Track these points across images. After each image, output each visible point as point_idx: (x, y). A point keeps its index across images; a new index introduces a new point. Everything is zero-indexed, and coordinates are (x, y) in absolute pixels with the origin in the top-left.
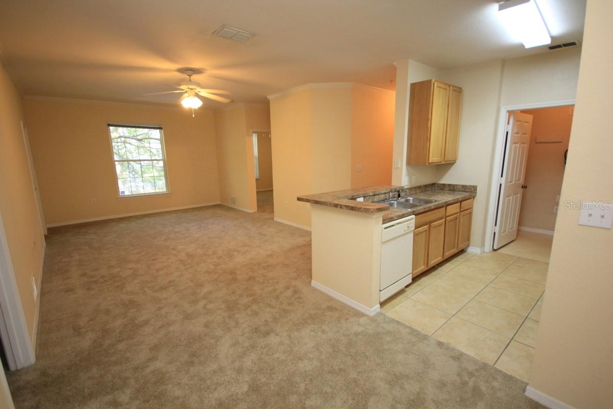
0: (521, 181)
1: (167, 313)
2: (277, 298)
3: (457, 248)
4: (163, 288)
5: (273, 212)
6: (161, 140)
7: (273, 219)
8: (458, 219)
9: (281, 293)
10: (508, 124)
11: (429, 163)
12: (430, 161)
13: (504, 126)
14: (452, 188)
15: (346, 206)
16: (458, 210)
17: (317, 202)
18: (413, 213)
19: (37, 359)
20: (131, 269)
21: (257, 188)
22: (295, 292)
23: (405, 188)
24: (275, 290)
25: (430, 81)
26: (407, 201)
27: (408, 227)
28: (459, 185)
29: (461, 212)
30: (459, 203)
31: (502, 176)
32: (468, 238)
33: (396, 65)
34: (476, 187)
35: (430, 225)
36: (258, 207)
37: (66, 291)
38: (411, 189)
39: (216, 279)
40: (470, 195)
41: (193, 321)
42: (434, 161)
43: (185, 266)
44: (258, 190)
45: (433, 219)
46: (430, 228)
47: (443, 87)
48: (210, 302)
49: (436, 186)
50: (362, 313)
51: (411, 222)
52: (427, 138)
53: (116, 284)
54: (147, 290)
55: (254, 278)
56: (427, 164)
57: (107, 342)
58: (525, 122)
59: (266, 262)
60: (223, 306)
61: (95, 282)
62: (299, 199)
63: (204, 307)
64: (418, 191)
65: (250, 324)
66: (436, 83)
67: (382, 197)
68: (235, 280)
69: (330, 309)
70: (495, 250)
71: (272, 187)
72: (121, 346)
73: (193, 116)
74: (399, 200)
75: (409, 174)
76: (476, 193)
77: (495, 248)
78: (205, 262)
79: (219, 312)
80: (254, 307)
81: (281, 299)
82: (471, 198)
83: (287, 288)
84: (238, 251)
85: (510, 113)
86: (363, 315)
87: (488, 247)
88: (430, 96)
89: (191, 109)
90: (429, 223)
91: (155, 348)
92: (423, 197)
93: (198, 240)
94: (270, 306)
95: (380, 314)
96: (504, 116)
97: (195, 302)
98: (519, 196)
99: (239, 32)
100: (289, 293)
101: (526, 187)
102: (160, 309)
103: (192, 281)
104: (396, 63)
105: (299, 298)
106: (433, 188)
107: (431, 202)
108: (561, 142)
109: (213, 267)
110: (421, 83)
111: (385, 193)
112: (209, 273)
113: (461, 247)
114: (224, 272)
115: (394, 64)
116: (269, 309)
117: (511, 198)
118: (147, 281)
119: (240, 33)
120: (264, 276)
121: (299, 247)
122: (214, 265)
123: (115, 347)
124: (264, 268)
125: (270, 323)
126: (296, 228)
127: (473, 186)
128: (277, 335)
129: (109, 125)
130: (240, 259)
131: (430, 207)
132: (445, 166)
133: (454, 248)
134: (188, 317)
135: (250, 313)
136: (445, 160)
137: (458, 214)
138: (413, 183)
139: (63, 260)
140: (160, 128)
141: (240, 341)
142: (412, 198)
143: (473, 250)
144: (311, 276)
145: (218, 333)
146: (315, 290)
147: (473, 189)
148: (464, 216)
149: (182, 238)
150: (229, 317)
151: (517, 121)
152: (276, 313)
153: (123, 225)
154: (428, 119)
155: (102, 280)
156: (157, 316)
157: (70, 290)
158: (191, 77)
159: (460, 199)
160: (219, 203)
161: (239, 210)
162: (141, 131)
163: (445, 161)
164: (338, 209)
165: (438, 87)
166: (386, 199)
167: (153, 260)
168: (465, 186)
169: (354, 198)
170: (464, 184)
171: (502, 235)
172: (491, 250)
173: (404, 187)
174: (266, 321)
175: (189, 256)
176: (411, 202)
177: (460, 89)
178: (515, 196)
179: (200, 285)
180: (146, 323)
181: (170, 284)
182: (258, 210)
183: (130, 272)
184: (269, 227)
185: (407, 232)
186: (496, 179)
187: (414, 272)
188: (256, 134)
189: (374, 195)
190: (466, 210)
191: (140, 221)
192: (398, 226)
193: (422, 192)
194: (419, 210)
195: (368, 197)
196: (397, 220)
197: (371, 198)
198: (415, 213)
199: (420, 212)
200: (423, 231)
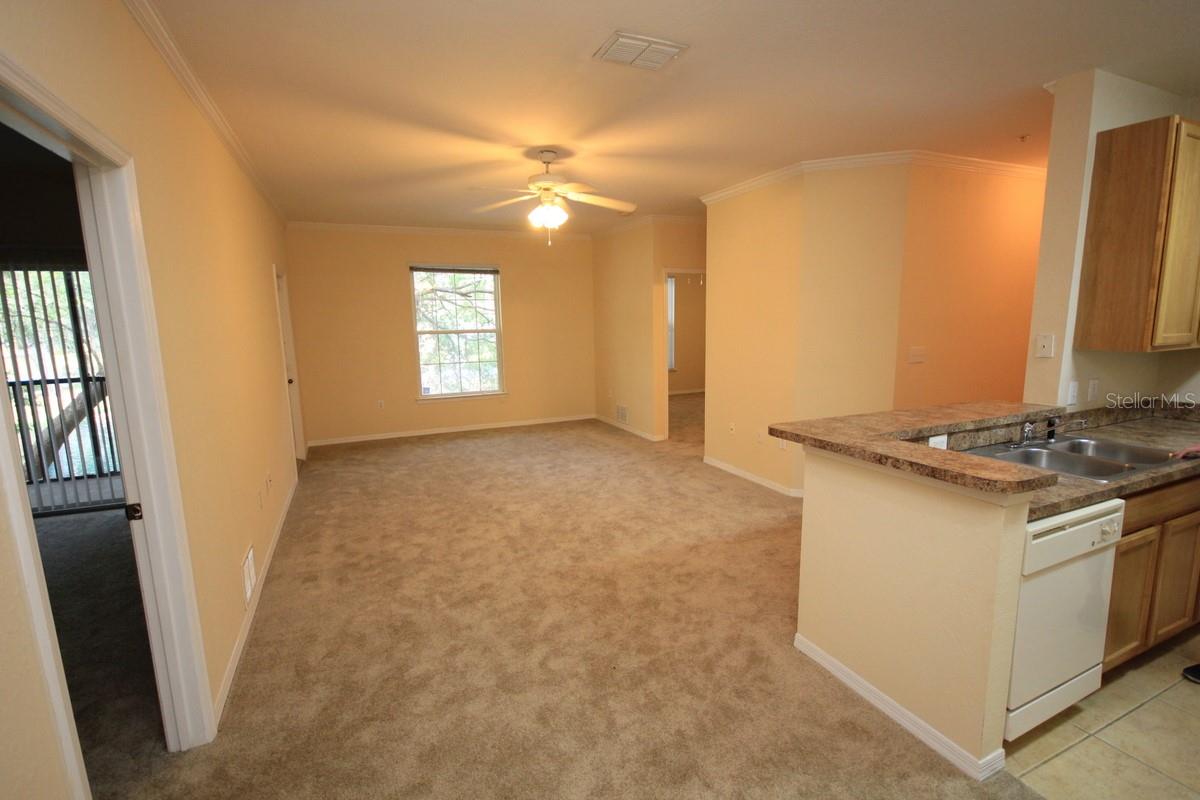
1: (466, 665)
2: (709, 667)
4: (468, 600)
5: (703, 442)
6: (495, 293)
7: (702, 459)
9: (719, 656)
11: (1153, 347)
12: (1159, 341)
15: (911, 464)
17: (822, 445)
18: (1119, 493)
19: (219, 731)
20: (419, 545)
21: (670, 389)
22: (754, 658)
23: (1069, 410)
24: (703, 644)
25: (1167, 120)
26: (1077, 448)
27: (1104, 533)
33: (1052, 91)
35: (1163, 525)
36: (671, 429)
37: (307, 580)
38: (1084, 414)
39: (573, 594)
41: (517, 698)
42: (1170, 342)
43: (516, 552)
44: (673, 393)
45: (1174, 509)
46: (1162, 534)
48: (557, 652)
50: (950, 765)
51: (1112, 520)
53: (389, 576)
54: (438, 598)
55: (657, 604)
56: (1147, 349)
57: (345, 716)
59: (682, 565)
60: (582, 670)
61: (355, 566)
62: (772, 432)
63: (543, 664)
64: (1104, 421)
65: (643, 736)
66: (1184, 125)
67: (1001, 434)
68: (613, 601)
69: (851, 729)
71: (704, 387)
72: (367, 736)
73: (550, 243)
74: (1050, 446)
75: (1079, 375)
78: (555, 548)
79: (572, 683)
80: (653, 685)
81: (717, 674)
83: (733, 642)
84: (625, 530)
86: (952, 772)
88: (1164, 166)
89: (545, 230)
90: (1162, 522)
91: (431, 756)
92: (1126, 438)
93: (546, 495)
94: (692, 690)
95: (1004, 779)
97: (524, 646)
99: (651, 42)
100: (737, 658)
102: (454, 651)
103: (524, 591)
104: (1052, 83)
105: (764, 678)
106: (1148, 414)
107: (1160, 459)
109: (568, 562)
110: (1133, 129)
111: (1008, 425)
112: (560, 575)
114: (592, 578)
115: (1045, 86)
116: (689, 697)
118: (441, 578)
119: (653, 46)
120: (678, 600)
121: (760, 533)
122: (572, 557)
123: (356, 735)
124: (679, 579)
125: (691, 743)
126: (753, 483)
128: (708, 786)
129: (413, 269)
130: (628, 550)
131: (1170, 475)
134: (507, 684)
135: (642, 701)
138: (1089, 398)
139: (317, 513)
140: (495, 272)
141: (616, 783)
142: (1093, 442)
144: (794, 619)
145: (566, 744)
146: (803, 660)
149: (517, 487)
150: (595, 704)
152: (706, 713)
153: (420, 451)
154: (1157, 226)
155: (365, 564)
156: (447, 670)
157: (312, 578)
158: (550, 165)
160: (593, 416)
161: (633, 435)
162: (469, 278)
163: (1198, 343)
164: (888, 470)
165: (1188, 135)
166: (1010, 441)
167: (459, 531)
169: (920, 438)
173: (1064, 409)
174: (679, 732)
175: (527, 529)
176: (1090, 452)
179: (540, 605)
180: (423, 682)
181: (482, 593)
182: (669, 437)
183: (415, 552)
184: (692, 477)
185: (1097, 546)
187: (1107, 660)
188: (673, 280)
189: (978, 430)
191: (449, 446)
192: (1072, 529)
193: (1115, 423)
194: (1136, 483)
195: (961, 434)
196: (1070, 511)
197: (968, 438)
198: (1123, 494)
199: (1139, 489)
200: (1142, 542)
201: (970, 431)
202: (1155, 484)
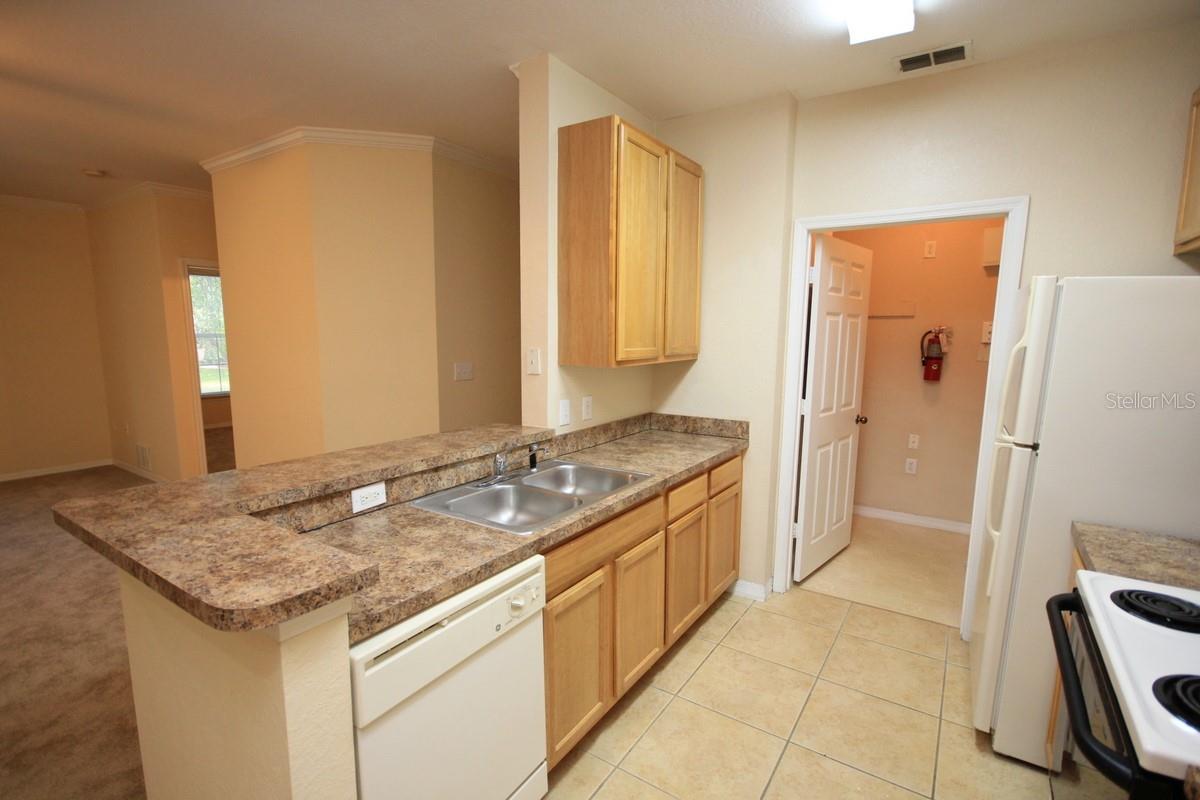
0: (855, 407)
3: (706, 598)
8: (704, 520)
10: (812, 264)
11: (619, 363)
12: (621, 357)
13: (805, 270)
14: (691, 428)
16: (704, 495)
18: (539, 548)
21: (205, 422)
23: (559, 432)
25: (609, 119)
26: (559, 477)
27: (516, 608)
28: (708, 419)
29: (711, 498)
30: (706, 476)
31: (804, 397)
32: (734, 564)
33: (517, 74)
34: (748, 424)
35: (614, 563)
38: (579, 435)
40: (733, 449)
42: (632, 357)
44: (207, 427)
45: (624, 542)
46: (612, 573)
47: (648, 147)
49: (654, 419)
51: (526, 588)
52: (609, 287)
56: (614, 365)
58: (854, 265)
64: (602, 439)
66: (623, 127)
67: (475, 470)
70: (796, 584)
76: (748, 440)
77: (797, 578)
82: (736, 456)
85: (816, 235)
87: (781, 581)
88: (610, 169)
90: (611, 560)
96: (801, 244)
98: (851, 441)
101: (866, 421)
104: (516, 65)
106: (647, 426)
108: (912, 317)
110: (585, 126)
111: (483, 458)
113: (716, 590)
117: (831, 448)
127: (741, 423)
132: (671, 369)
133: (698, 602)
136: (667, 353)
137: (705, 505)
138: (584, 416)
142: (574, 469)
143: (748, 590)
147: (739, 431)
148: (718, 507)
151: (833, 258)
154: (608, 233)
159: (707, 465)
160: (109, 462)
163: (667, 357)
165: (629, 141)
166: (482, 478)
168: (722, 421)
170: (720, 418)
171: (813, 542)
172: (788, 586)
173: (553, 431)
177: (698, 167)
178: (840, 444)
185: (503, 631)
186: (793, 405)
187: (556, 749)
189: (435, 470)
190: (723, 491)
192: (453, 624)
193: (613, 439)
194: (564, 529)
195: (409, 479)
196: (456, 594)
197: (421, 482)
198: (541, 550)
199: (568, 535)
200: (587, 591)
201: (423, 472)
202: (590, 524)
